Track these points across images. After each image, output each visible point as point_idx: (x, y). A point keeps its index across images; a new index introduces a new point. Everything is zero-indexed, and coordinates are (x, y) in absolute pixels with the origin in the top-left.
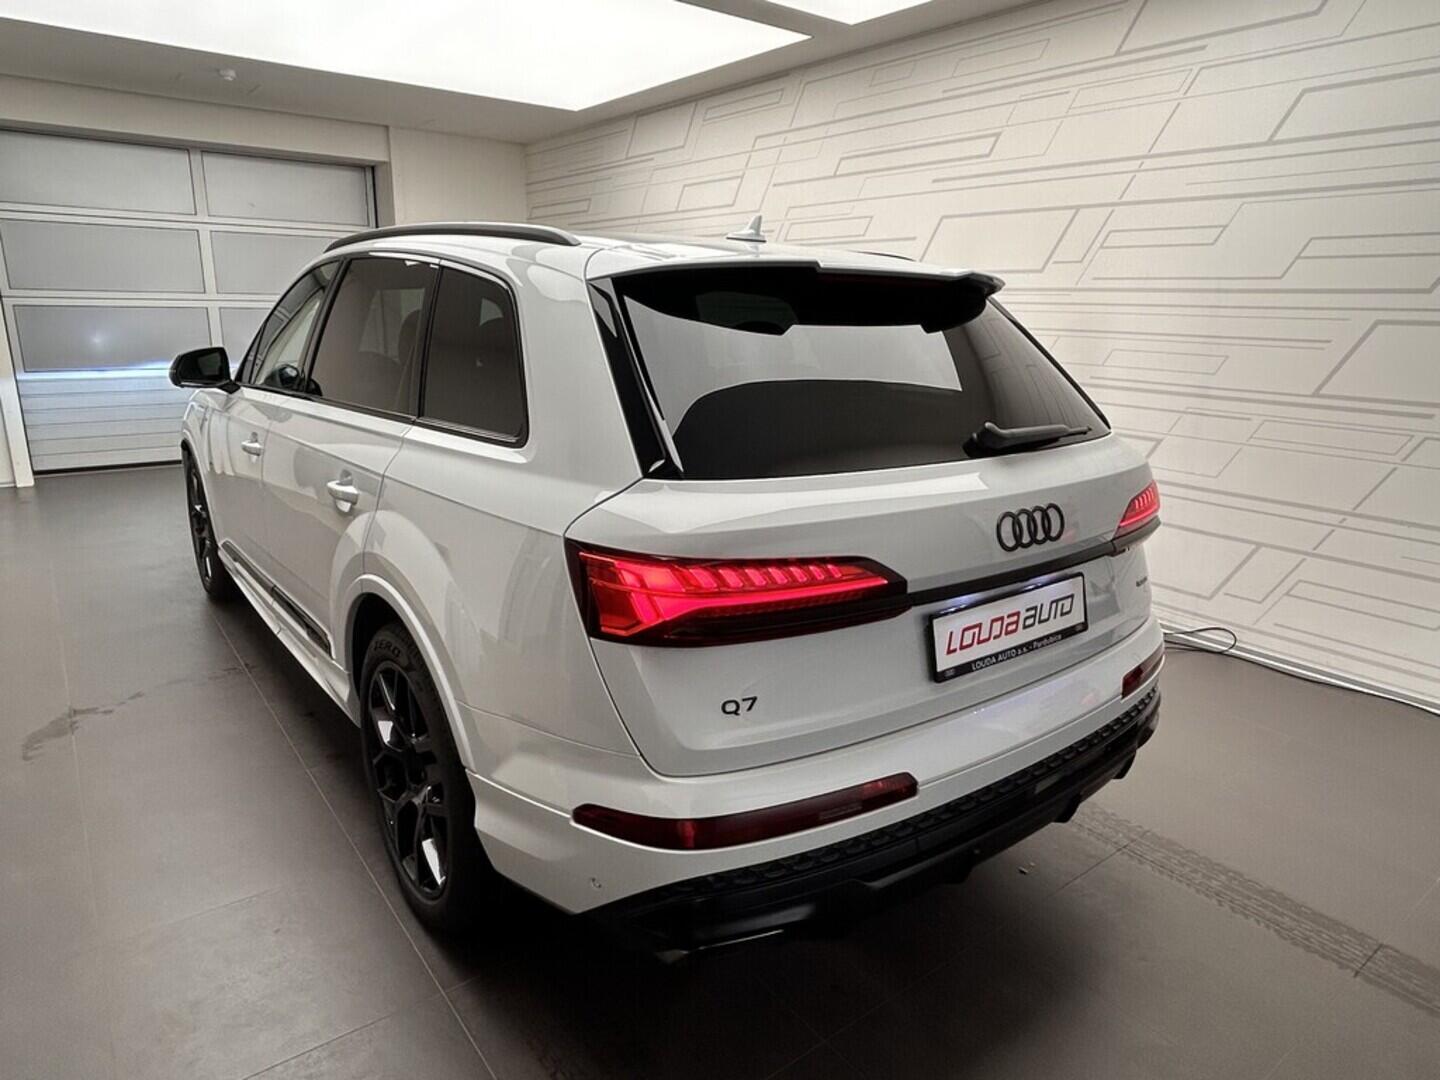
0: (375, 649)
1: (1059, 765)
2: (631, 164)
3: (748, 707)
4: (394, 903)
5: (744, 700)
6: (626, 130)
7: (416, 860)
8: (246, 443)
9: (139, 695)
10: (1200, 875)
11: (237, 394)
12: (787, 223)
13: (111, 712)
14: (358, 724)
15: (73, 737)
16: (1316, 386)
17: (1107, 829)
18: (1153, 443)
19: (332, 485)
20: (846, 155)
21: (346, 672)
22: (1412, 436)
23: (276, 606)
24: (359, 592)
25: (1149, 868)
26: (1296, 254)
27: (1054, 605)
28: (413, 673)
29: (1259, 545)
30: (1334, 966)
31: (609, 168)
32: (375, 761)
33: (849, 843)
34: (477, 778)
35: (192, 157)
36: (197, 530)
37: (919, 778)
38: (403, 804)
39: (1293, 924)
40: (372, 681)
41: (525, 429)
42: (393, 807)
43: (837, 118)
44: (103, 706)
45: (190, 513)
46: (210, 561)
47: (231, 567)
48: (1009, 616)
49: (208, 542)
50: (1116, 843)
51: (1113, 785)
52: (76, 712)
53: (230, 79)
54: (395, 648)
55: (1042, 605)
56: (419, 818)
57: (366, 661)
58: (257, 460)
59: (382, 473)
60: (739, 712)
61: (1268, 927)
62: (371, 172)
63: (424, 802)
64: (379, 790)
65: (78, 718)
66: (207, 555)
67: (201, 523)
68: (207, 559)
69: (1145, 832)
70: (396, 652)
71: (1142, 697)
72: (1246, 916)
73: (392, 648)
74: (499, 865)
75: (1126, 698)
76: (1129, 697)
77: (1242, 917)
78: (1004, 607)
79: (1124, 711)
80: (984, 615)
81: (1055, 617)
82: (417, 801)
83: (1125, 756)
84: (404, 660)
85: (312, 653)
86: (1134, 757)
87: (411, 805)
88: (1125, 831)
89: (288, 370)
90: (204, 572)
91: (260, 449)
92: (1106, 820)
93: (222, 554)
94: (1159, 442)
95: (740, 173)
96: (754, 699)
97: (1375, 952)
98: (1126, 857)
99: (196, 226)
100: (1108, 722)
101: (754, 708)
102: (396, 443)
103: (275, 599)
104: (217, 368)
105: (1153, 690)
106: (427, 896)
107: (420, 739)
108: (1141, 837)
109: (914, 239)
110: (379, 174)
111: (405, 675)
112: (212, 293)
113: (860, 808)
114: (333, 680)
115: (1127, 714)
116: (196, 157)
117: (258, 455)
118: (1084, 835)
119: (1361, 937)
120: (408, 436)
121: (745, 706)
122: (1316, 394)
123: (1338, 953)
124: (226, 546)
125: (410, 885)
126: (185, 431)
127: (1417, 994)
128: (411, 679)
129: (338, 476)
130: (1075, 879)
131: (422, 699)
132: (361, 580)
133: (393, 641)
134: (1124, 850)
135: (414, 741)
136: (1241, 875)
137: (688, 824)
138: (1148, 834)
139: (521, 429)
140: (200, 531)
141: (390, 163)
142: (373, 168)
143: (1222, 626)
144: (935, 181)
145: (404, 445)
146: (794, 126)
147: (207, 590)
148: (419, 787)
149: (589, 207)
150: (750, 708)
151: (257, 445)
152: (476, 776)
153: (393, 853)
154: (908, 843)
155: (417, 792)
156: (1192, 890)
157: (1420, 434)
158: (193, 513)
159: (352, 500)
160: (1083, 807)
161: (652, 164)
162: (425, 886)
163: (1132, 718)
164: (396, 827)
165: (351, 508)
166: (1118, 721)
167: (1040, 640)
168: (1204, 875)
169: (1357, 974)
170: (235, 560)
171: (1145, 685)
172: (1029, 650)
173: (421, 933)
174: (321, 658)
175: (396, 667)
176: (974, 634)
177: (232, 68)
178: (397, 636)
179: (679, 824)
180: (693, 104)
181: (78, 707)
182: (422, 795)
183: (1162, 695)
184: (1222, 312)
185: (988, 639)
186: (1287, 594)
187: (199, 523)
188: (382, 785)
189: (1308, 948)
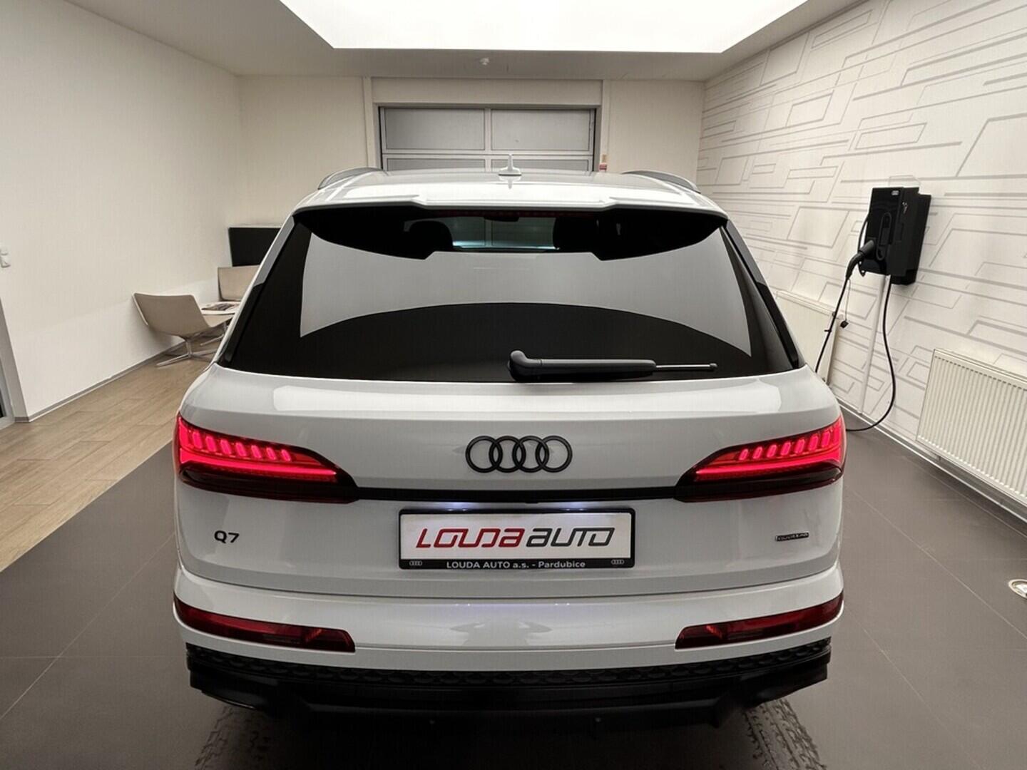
2: (765, 89)
3: (232, 539)
5: (230, 534)
6: (762, 63)
12: (859, 133)
20: (912, 66)
27: (579, 534)
31: (750, 95)
35: (486, 114)
43: (910, 31)
48: (507, 530)
53: (485, 64)
55: (559, 530)
60: (226, 541)
62: (594, 114)
78: (504, 522)
80: (474, 524)
81: (580, 544)
95: (831, 91)
96: (237, 535)
99: (483, 157)
101: (235, 542)
109: (959, 143)
110: (598, 113)
116: (488, 114)
121: (230, 538)
141: (602, 106)
142: (595, 110)
144: (987, 83)
146: (877, 43)
149: (734, 127)
150: (232, 541)
161: (773, 89)
167: (546, 561)
172: (531, 568)
176: (456, 537)
177: (486, 57)
180: (807, 34)
185: (476, 545)
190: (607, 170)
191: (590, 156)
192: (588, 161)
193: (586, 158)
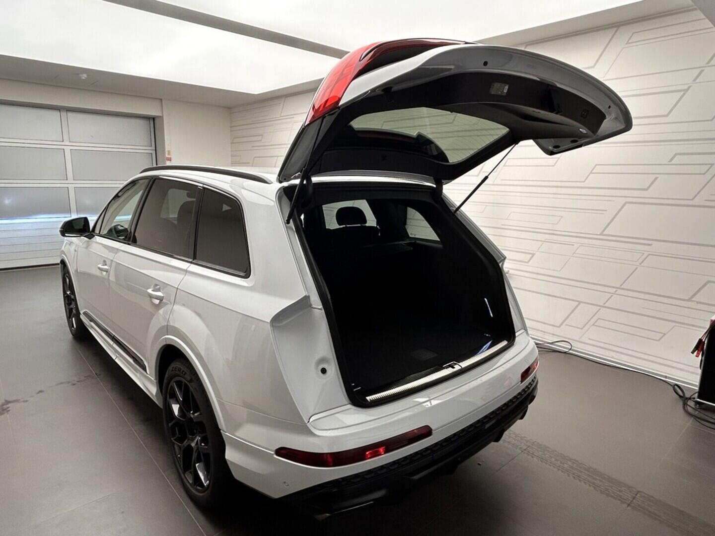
0: (172, 370)
1: (494, 417)
2: (285, 118)
4: (181, 495)
6: (280, 104)
7: (193, 473)
8: (100, 266)
9: (41, 391)
10: (559, 462)
11: (93, 239)
13: (27, 401)
14: (162, 407)
15: (8, 416)
16: (602, 230)
17: (516, 442)
18: (531, 255)
19: (150, 291)
21: (155, 381)
22: (643, 254)
23: (115, 346)
24: (165, 343)
25: (537, 460)
26: (590, 172)
28: (192, 384)
29: (580, 302)
30: (619, 502)
31: (271, 121)
32: (170, 424)
33: (403, 459)
34: (227, 435)
35: (62, 113)
36: (67, 304)
37: (433, 427)
38: (185, 446)
39: (601, 483)
40: (170, 386)
41: (249, 269)
42: (180, 447)
44: (22, 398)
45: (64, 295)
46: (75, 319)
47: (88, 324)
49: (74, 311)
50: (521, 448)
51: (519, 422)
52: (7, 402)
53: (83, 78)
54: (183, 371)
56: (194, 453)
57: (167, 375)
58: (106, 274)
59: (177, 287)
61: (590, 486)
62: (153, 121)
63: (196, 445)
64: (172, 439)
65: (9, 405)
66: (73, 317)
67: (70, 300)
68: (73, 319)
69: (533, 443)
70: (184, 373)
71: (530, 381)
72: (580, 481)
73: (181, 371)
74: (237, 475)
75: (523, 383)
76: (524, 382)
77: (578, 481)
79: (522, 389)
82: (193, 445)
83: (523, 410)
84: (188, 377)
85: (135, 370)
86: (527, 409)
87: (189, 446)
88: (525, 442)
89: (119, 227)
90: (71, 326)
91: (108, 269)
92: (516, 437)
93: (82, 317)
94: (533, 255)
97: (636, 495)
98: (525, 455)
99: (62, 147)
100: (515, 395)
102: (182, 272)
103: (114, 342)
104: (82, 225)
105: (535, 378)
106: (197, 490)
107: (196, 414)
108: (532, 445)
110: (157, 121)
111: (188, 384)
112: (70, 180)
113: (407, 443)
114: (148, 385)
115: (524, 390)
116: (64, 114)
117: (107, 272)
118: (506, 444)
119: (629, 487)
120: (189, 269)
122: (601, 234)
123: (620, 496)
124: (85, 314)
125: (189, 486)
126: (63, 255)
127: (655, 514)
128: (192, 387)
129: (152, 287)
130: (503, 466)
131: (198, 397)
132: (166, 338)
133: (182, 368)
134: (525, 451)
135: (192, 416)
136: (577, 461)
137: (328, 455)
138: (536, 443)
139: (247, 269)
140: (70, 304)
141: (163, 116)
142: (154, 119)
143: (565, 340)
145: (187, 274)
147: (73, 335)
148: (194, 437)
149: (262, 138)
151: (106, 267)
152: (226, 434)
153: (180, 470)
154: (428, 458)
155: (193, 440)
156: (556, 470)
157: (646, 252)
158: (66, 295)
159: (161, 299)
160: (506, 433)
162: (197, 486)
163: (526, 391)
164: (182, 458)
165: (160, 303)
166: (520, 394)
168: (561, 463)
169: (629, 505)
170: (91, 321)
171: (531, 375)
173: (194, 509)
174: (141, 373)
175: (183, 380)
177: (85, 73)
178: (184, 365)
179: (325, 455)
181: (10, 399)
182: (196, 441)
183: (539, 381)
184: (559, 196)
186: (593, 325)
187: (68, 301)
188: (173, 437)
189: (608, 495)
190: (172, 161)
191: (153, 150)
192: (152, 154)
193: (151, 152)
